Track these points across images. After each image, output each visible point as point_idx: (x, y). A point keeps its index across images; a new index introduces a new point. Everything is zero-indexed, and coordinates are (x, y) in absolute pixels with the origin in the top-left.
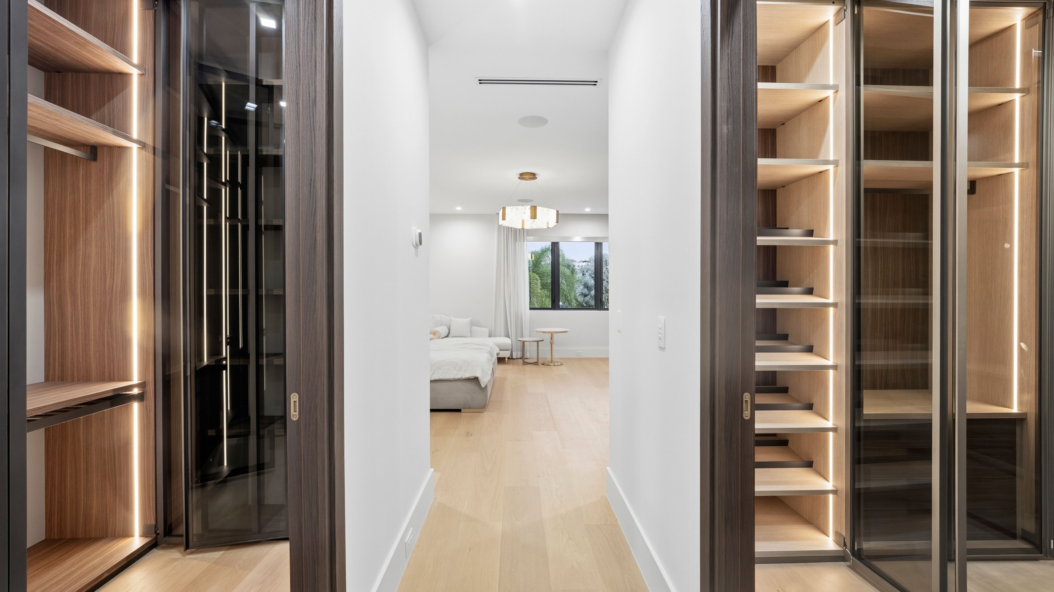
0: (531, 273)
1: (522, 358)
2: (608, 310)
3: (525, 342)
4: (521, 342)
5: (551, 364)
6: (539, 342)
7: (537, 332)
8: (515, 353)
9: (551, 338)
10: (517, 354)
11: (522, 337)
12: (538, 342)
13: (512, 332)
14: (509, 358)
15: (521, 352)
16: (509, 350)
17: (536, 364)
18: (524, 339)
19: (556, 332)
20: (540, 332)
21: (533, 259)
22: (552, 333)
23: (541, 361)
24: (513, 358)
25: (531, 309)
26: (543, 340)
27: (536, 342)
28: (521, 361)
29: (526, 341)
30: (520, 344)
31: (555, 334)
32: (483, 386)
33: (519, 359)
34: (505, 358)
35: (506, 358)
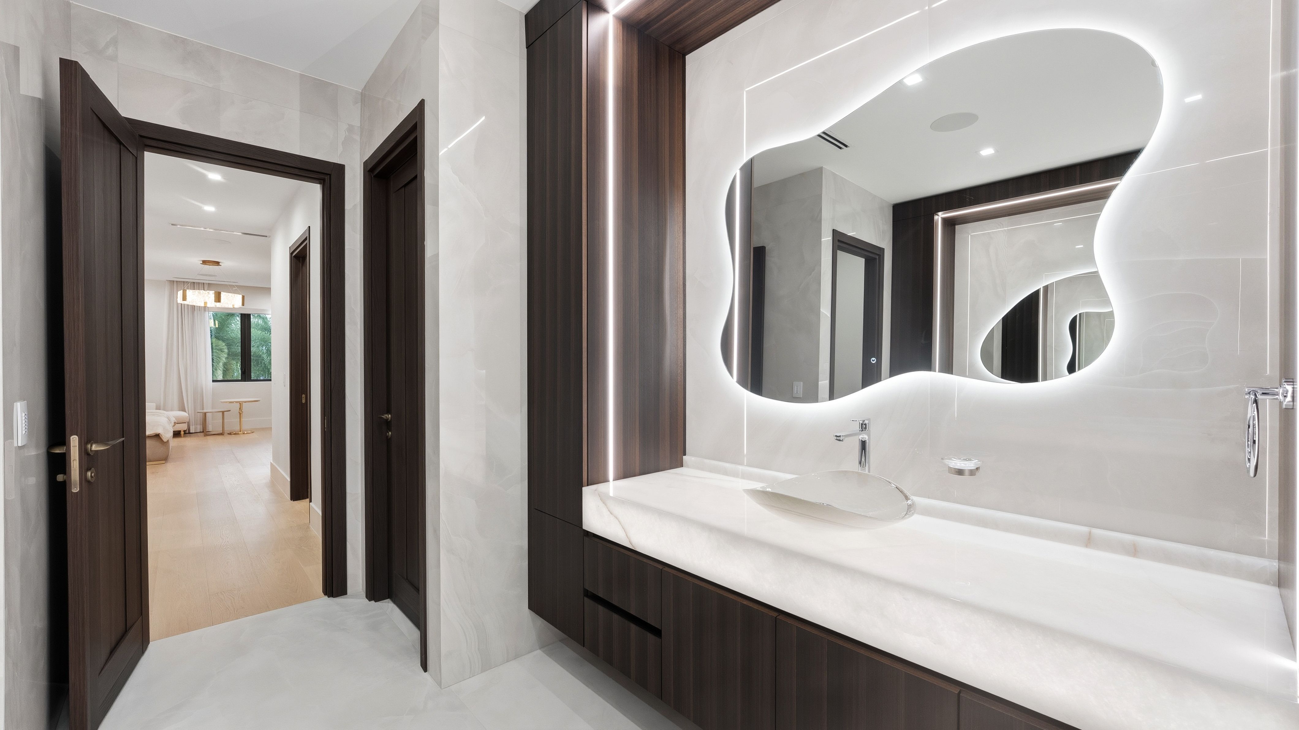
0: (214, 340)
1: (203, 432)
2: (271, 381)
3: (207, 414)
4: (201, 414)
5: (240, 433)
6: (225, 412)
7: (222, 402)
8: (194, 426)
9: (240, 409)
10: (196, 428)
11: (203, 409)
12: (223, 412)
13: (189, 405)
14: (184, 431)
15: (201, 426)
16: (185, 423)
17: (222, 434)
18: (205, 411)
19: (245, 402)
20: (227, 402)
21: (217, 326)
22: (241, 404)
23: (227, 429)
24: (191, 431)
25: (213, 381)
26: (230, 411)
27: (222, 413)
28: (202, 434)
29: (207, 412)
30: (200, 416)
31: (244, 403)
32: (165, 440)
33: (199, 434)
34: (180, 431)
35: (182, 431)
